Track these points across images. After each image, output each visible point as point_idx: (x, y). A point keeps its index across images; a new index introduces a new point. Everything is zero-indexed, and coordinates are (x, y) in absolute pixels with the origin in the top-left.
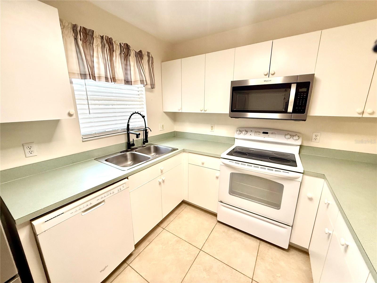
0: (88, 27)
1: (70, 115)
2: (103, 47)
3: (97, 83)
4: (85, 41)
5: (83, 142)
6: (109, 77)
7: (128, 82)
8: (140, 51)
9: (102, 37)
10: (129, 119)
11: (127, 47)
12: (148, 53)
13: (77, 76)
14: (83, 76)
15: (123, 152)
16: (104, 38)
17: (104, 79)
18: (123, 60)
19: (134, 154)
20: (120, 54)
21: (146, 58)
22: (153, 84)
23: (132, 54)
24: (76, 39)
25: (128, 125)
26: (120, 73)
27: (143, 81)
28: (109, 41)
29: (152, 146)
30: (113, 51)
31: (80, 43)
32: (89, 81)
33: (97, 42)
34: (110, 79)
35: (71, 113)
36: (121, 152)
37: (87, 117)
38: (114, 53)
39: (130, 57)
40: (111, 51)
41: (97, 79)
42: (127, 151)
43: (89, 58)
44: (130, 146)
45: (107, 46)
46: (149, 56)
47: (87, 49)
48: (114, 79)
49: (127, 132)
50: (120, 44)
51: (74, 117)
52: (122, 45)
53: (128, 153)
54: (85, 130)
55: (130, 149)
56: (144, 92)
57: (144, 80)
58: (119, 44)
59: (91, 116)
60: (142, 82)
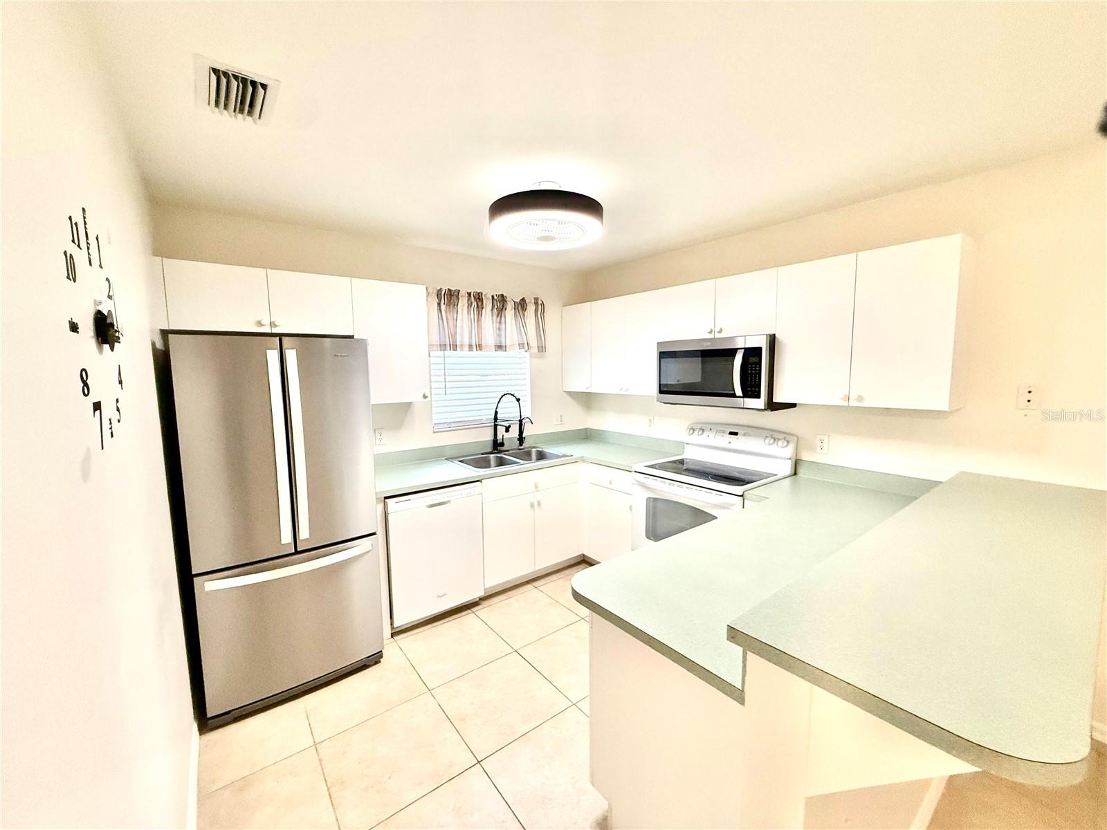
0: (453, 289)
1: (425, 397)
2: (470, 305)
3: (458, 352)
4: (449, 304)
5: (434, 432)
6: (474, 344)
7: (500, 347)
8: (523, 300)
9: (469, 294)
10: (499, 402)
11: (503, 298)
12: (536, 299)
13: (436, 348)
14: (443, 347)
15: (486, 453)
16: (472, 296)
17: (467, 349)
18: (495, 317)
19: (501, 458)
20: (492, 309)
21: (531, 308)
22: (542, 347)
23: (510, 306)
24: (439, 304)
25: (496, 413)
26: (489, 338)
27: (523, 344)
28: (477, 297)
29: (534, 450)
30: (483, 308)
31: (443, 307)
32: (449, 353)
33: (463, 302)
34: (475, 347)
35: (426, 395)
36: (482, 454)
37: (442, 399)
38: (484, 310)
39: (506, 311)
40: (480, 307)
41: (458, 349)
42: (492, 453)
43: (451, 323)
44: (497, 445)
45: (474, 304)
46: (536, 303)
47: (450, 312)
48: (479, 347)
49: (493, 424)
50: (493, 296)
51: (428, 399)
52: (495, 297)
53: (492, 455)
54: (437, 418)
55: (497, 450)
56: (528, 360)
57: (525, 342)
58: (491, 298)
59: (448, 397)
60: (521, 346)
